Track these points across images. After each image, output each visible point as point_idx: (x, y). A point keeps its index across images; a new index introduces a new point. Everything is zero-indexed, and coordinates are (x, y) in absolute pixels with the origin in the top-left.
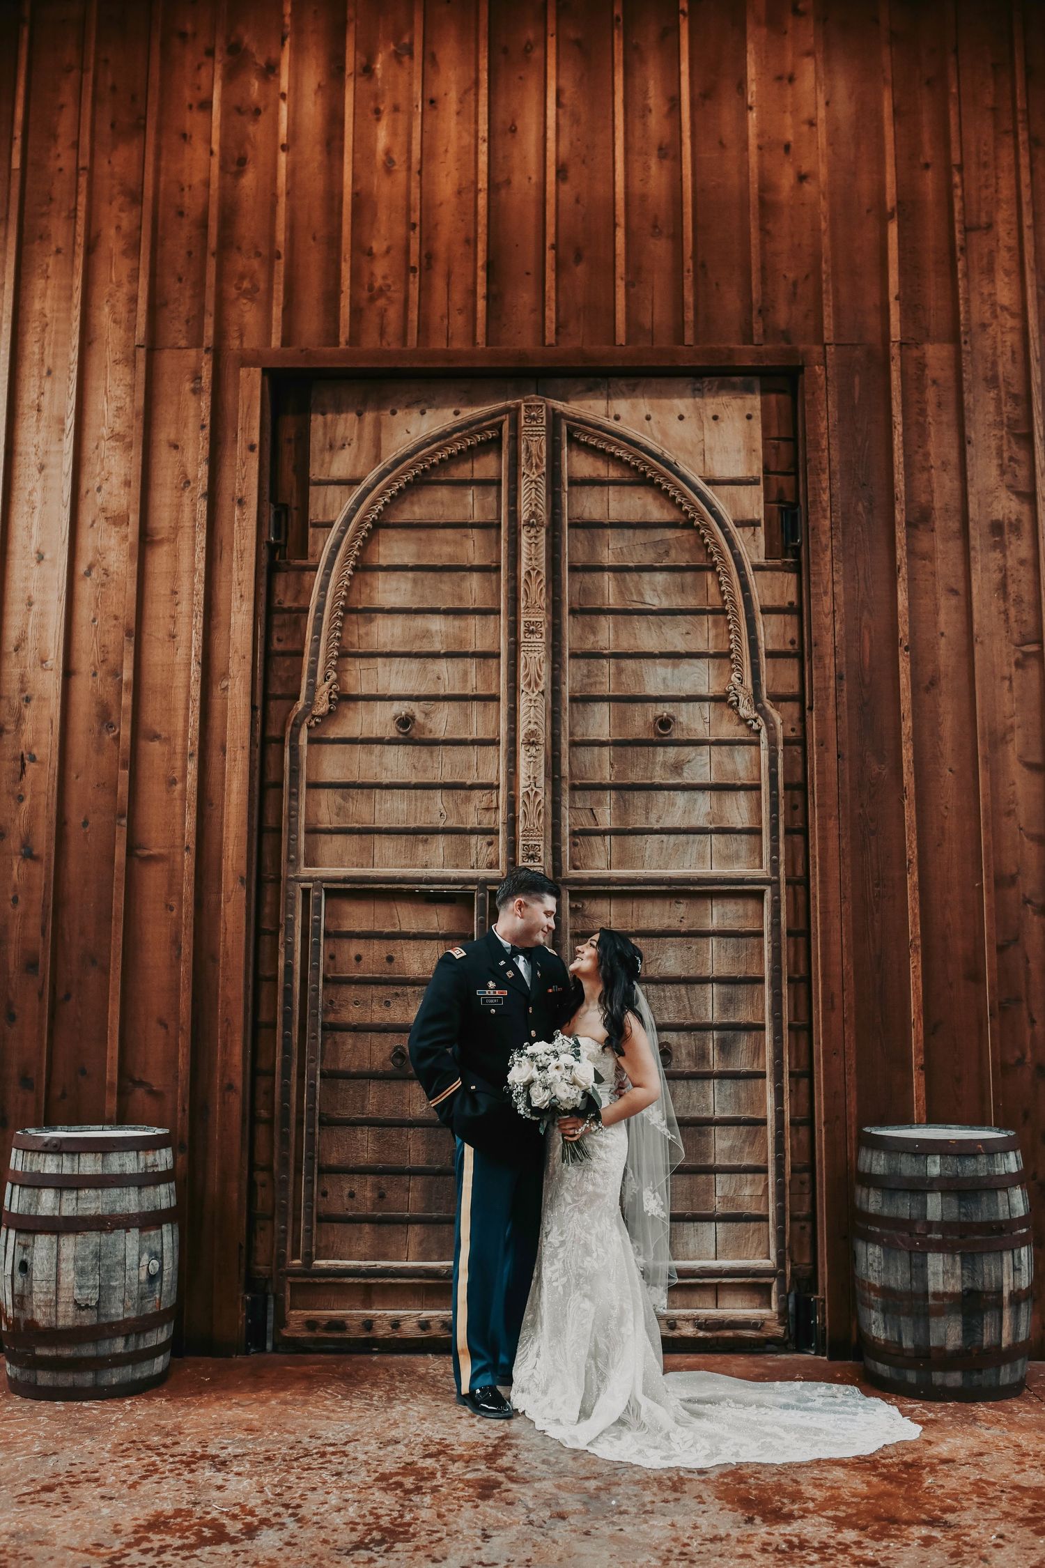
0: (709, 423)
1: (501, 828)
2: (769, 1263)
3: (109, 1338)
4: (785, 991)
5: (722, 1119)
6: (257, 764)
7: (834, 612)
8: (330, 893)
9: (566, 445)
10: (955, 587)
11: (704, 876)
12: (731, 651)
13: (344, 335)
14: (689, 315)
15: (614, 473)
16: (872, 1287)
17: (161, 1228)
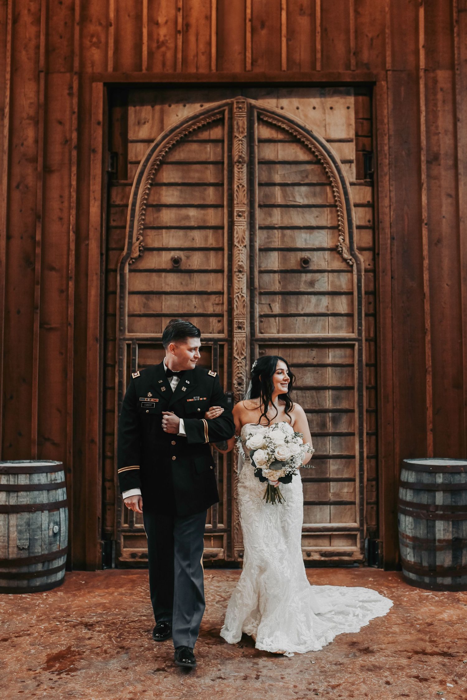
0: (328, 111)
1: (225, 314)
2: (356, 525)
3: (35, 563)
4: (365, 393)
5: (333, 455)
6: (104, 282)
7: (390, 206)
9: (256, 122)
10: (450, 193)
11: (325, 337)
12: (339, 225)
13: (144, 67)
14: (319, 55)
15: (280, 136)
16: (408, 537)
17: (59, 510)
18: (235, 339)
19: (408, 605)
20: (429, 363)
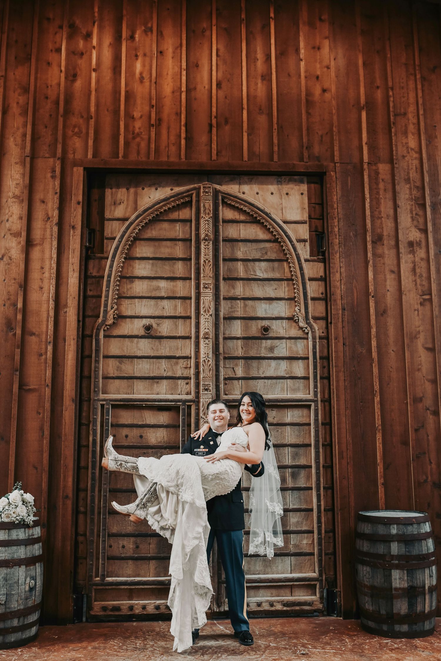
0: (284, 196)
1: (192, 377)
2: (315, 575)
3: (10, 619)
4: (321, 450)
5: (293, 509)
6: (80, 347)
7: (341, 280)
8: (114, 406)
9: (221, 204)
10: (393, 269)
11: (284, 398)
12: (295, 297)
13: (121, 154)
14: (276, 148)
15: (242, 218)
16: (366, 586)
17: (35, 565)
18: (201, 400)
19: (370, 652)
20: (378, 422)
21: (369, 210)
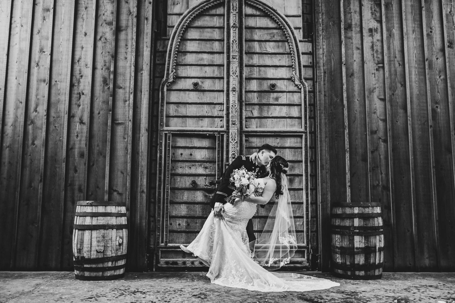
1: (225, 116)
2: (305, 245)
3: (107, 262)
4: (309, 164)
6: (151, 96)
7: (323, 53)
8: (173, 135)
9: (244, 4)
10: (358, 47)
11: (285, 130)
12: (293, 65)
15: (258, 13)
16: (337, 247)
17: (122, 230)
18: (230, 131)
20: (347, 146)
21: (343, 8)
